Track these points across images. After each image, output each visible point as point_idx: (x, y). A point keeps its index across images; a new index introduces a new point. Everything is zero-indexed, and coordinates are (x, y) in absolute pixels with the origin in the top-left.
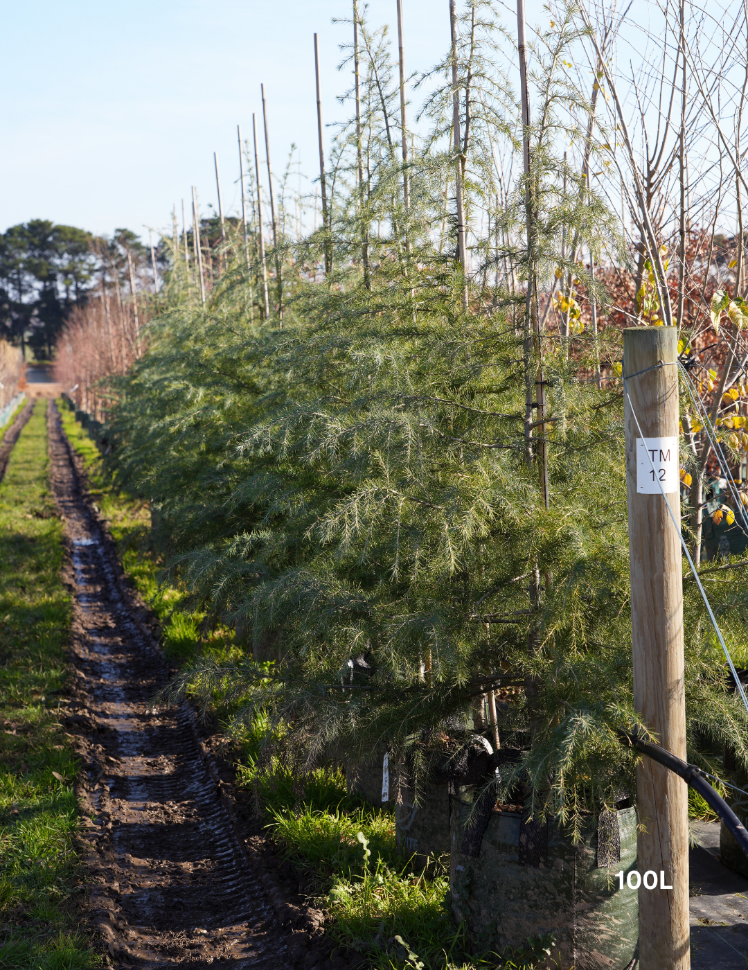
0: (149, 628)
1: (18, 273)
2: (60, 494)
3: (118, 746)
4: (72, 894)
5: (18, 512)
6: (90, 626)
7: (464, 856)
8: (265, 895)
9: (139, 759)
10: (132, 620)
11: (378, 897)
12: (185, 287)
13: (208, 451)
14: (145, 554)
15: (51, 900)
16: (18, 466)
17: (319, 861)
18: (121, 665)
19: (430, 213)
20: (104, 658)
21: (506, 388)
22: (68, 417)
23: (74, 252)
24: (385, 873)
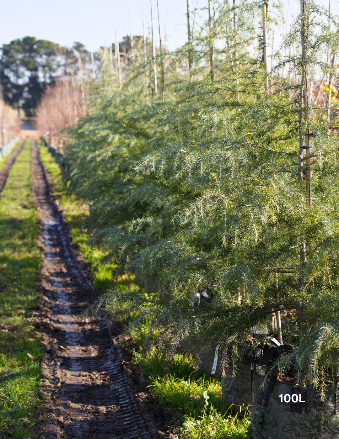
0: (86, 273)
1: (17, 66)
2: (37, 194)
3: (66, 339)
4: (36, 422)
5: (13, 205)
6: (52, 271)
7: (259, 406)
8: (146, 426)
9: (77, 348)
10: (76, 268)
11: (210, 428)
12: (110, 76)
13: (119, 171)
14: (83, 230)
15: (24, 426)
16: (14, 178)
17: (177, 407)
18: (69, 294)
19: (247, 35)
20: (59, 290)
21: (289, 138)
22: (44, 150)
23: (49, 54)
24: (214, 415)
